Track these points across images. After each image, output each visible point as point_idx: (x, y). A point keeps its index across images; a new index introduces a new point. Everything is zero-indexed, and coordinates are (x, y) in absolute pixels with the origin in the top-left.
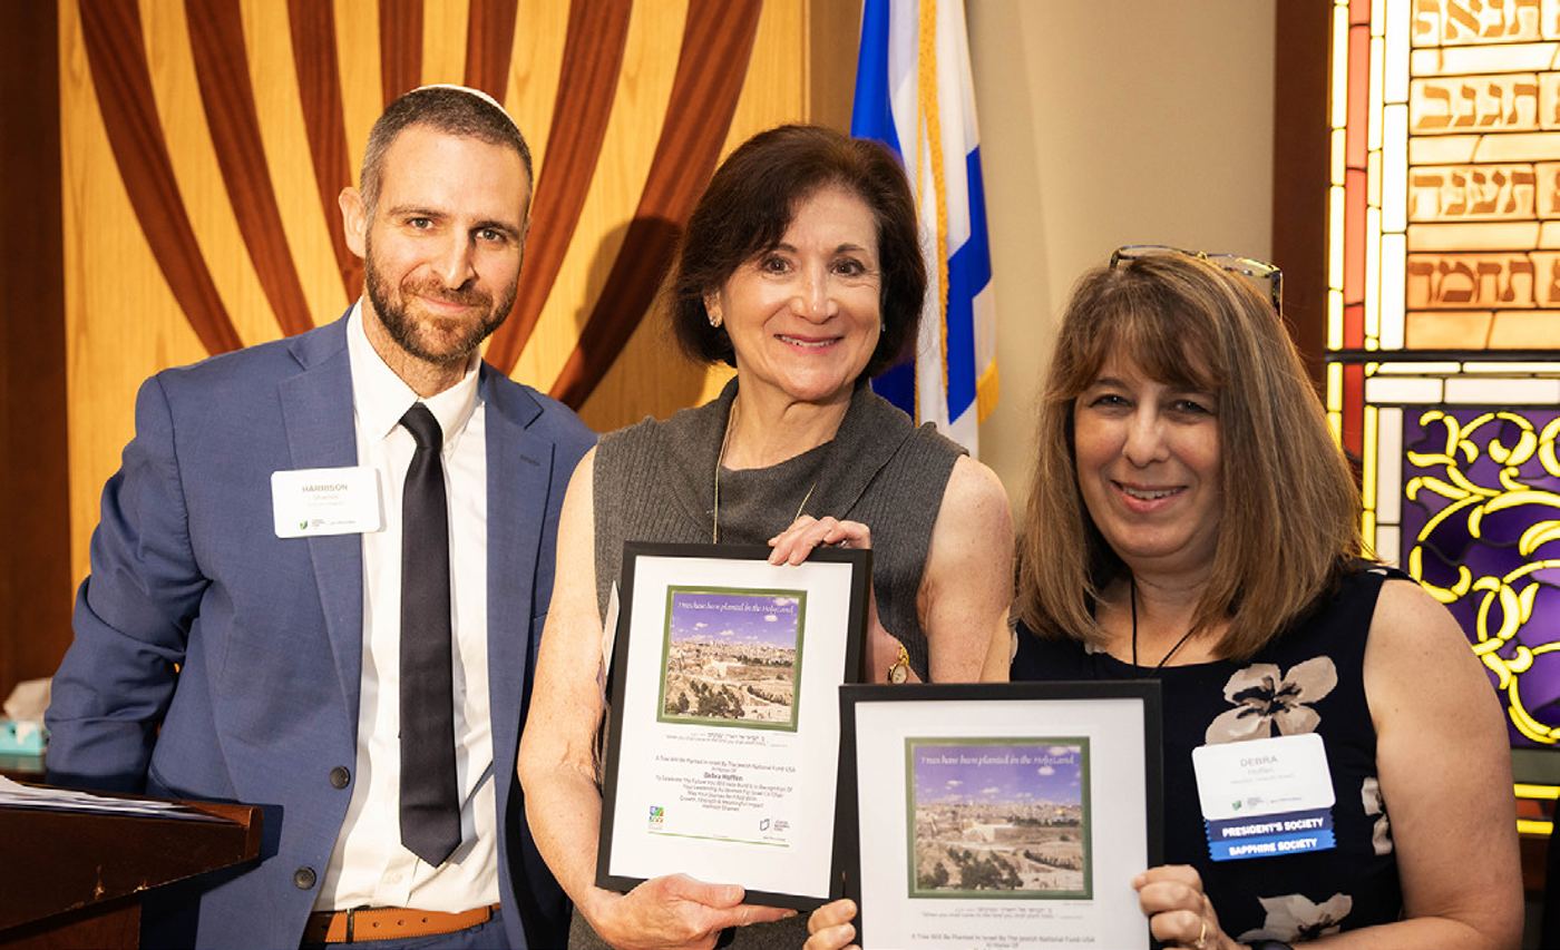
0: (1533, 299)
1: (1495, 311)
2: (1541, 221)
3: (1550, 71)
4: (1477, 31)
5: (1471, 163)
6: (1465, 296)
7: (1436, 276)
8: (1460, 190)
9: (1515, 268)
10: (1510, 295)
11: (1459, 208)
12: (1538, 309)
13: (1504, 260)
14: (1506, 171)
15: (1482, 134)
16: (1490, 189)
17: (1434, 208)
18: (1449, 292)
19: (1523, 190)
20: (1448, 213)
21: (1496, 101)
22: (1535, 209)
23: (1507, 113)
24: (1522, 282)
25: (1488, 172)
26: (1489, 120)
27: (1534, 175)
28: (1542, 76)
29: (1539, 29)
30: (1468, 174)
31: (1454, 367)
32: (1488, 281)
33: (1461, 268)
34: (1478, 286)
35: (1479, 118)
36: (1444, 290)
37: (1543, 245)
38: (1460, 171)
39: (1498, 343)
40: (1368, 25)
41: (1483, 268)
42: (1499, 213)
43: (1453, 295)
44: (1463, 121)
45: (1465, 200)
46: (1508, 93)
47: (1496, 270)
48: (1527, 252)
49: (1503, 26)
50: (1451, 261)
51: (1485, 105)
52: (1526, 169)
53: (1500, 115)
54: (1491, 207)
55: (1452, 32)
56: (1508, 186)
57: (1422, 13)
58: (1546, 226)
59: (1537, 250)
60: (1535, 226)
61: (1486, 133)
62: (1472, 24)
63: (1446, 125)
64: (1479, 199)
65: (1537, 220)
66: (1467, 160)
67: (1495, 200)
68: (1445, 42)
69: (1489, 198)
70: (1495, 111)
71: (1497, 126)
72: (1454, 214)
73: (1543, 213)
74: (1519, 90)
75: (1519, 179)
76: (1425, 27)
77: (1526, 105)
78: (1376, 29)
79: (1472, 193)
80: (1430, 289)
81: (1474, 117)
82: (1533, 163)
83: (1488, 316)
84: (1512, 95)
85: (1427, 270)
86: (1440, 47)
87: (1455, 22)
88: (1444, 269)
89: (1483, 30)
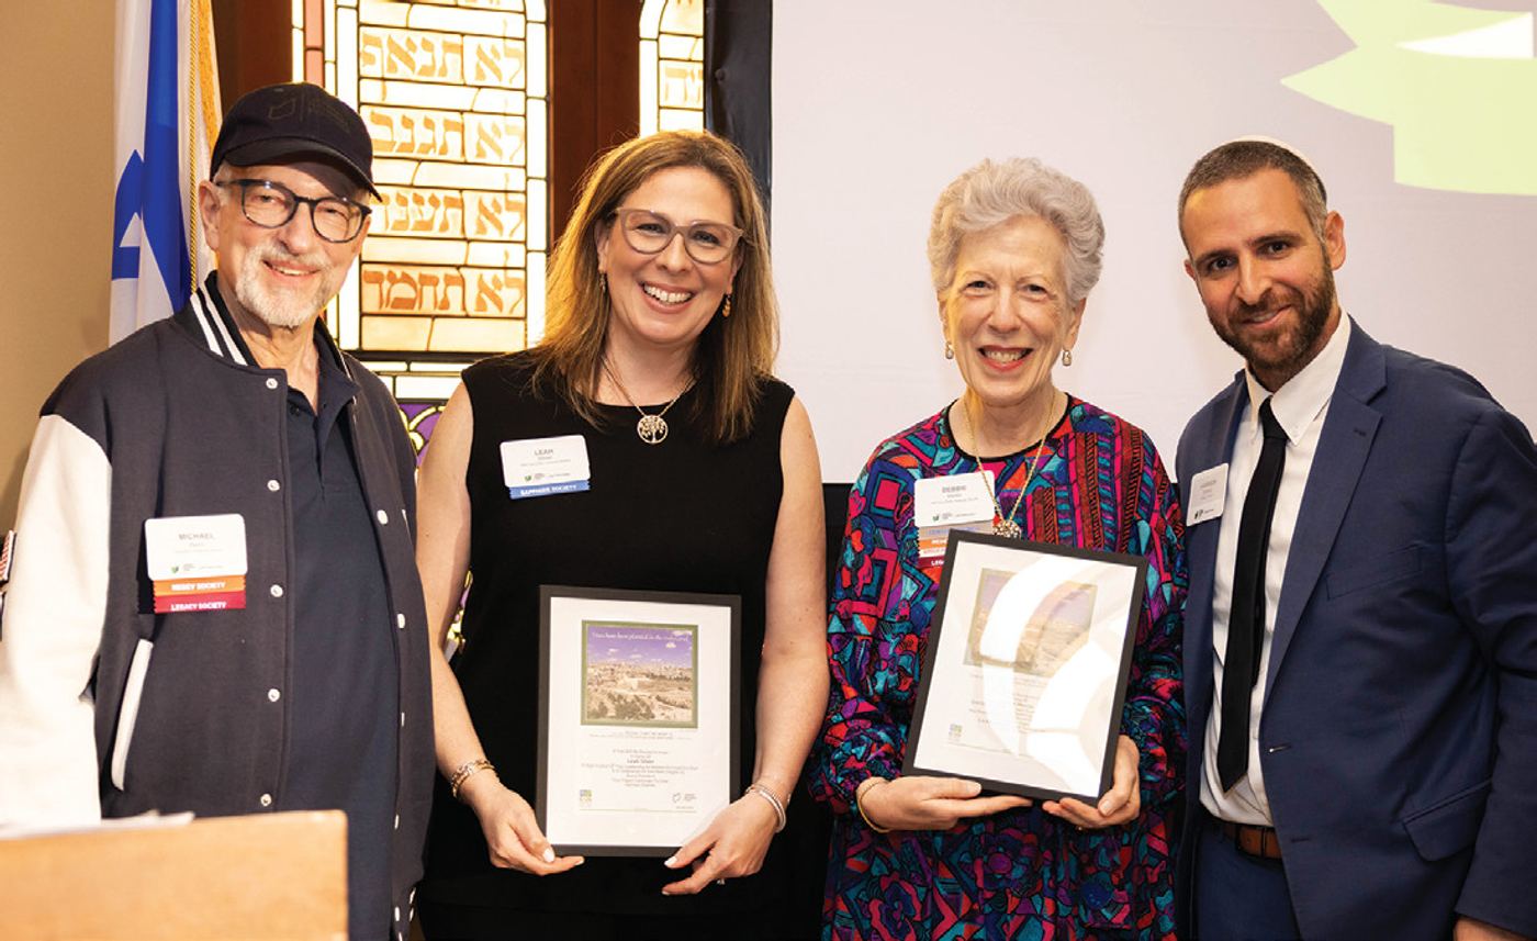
0: (464, 309)
1: (434, 317)
2: (469, 241)
3: (472, 111)
4: (413, 69)
5: (411, 186)
6: (410, 303)
7: (386, 285)
8: (403, 209)
9: (449, 281)
10: (445, 304)
11: (402, 224)
12: (467, 317)
13: (440, 273)
14: (440, 194)
15: (420, 161)
16: (427, 209)
17: (383, 224)
18: (397, 299)
19: (454, 212)
20: (394, 228)
21: (429, 132)
22: (463, 230)
23: (439, 144)
24: (454, 293)
25: (426, 194)
26: (426, 148)
27: (462, 201)
28: (465, 115)
29: (462, 74)
30: (410, 196)
31: (402, 366)
32: (428, 291)
33: (406, 279)
34: (420, 294)
35: (417, 148)
36: (392, 297)
37: (469, 263)
38: (403, 191)
39: (438, 345)
40: (322, 49)
41: (425, 280)
42: (435, 233)
43: (399, 302)
44: (403, 147)
45: (408, 218)
46: (439, 127)
47: (434, 282)
48: (458, 267)
49: (434, 66)
50: (398, 271)
51: (422, 136)
52: (455, 194)
53: (433, 146)
54: (428, 225)
55: (392, 67)
56: (442, 208)
57: (368, 47)
58: (472, 244)
59: (466, 266)
60: (464, 244)
61: (423, 161)
62: (409, 62)
63: (391, 150)
64: (419, 218)
65: (465, 239)
66: (408, 183)
67: (432, 220)
68: (387, 76)
69: (427, 218)
70: (430, 141)
71: (431, 155)
72: (398, 230)
73: (469, 235)
74: (448, 125)
75: (450, 203)
76: (371, 60)
77: (454, 139)
78: (329, 55)
79: (413, 211)
80: (381, 295)
81: (413, 144)
82: (461, 190)
83: (429, 320)
84: (443, 129)
85: (378, 279)
86: (384, 79)
87: (395, 58)
88: (393, 279)
89: (418, 68)
